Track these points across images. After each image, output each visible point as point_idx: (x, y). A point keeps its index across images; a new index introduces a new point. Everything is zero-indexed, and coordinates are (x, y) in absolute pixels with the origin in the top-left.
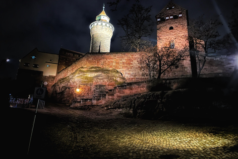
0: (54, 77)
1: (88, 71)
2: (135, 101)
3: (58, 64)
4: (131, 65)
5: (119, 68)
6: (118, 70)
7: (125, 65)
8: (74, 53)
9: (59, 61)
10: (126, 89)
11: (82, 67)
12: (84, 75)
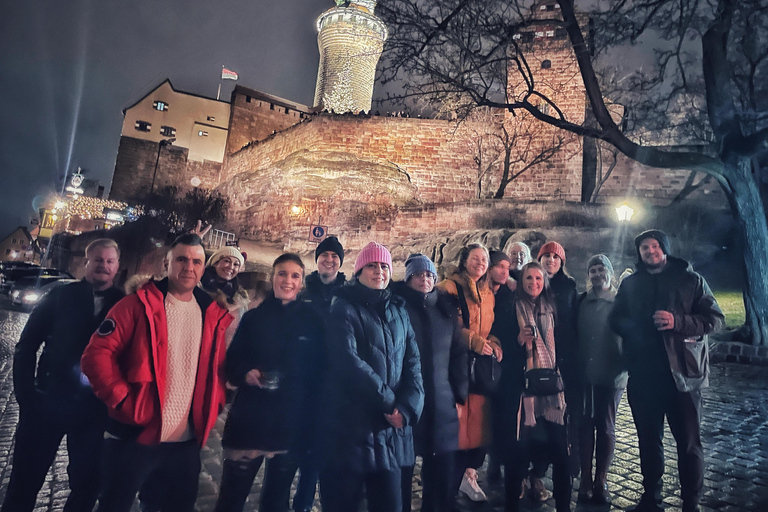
0: (217, 167)
1: (321, 164)
2: (442, 247)
3: (229, 130)
4: (433, 156)
5: (403, 161)
6: (402, 166)
7: (419, 154)
8: (273, 103)
9: (231, 121)
10: (420, 216)
11: (306, 150)
12: (312, 172)
